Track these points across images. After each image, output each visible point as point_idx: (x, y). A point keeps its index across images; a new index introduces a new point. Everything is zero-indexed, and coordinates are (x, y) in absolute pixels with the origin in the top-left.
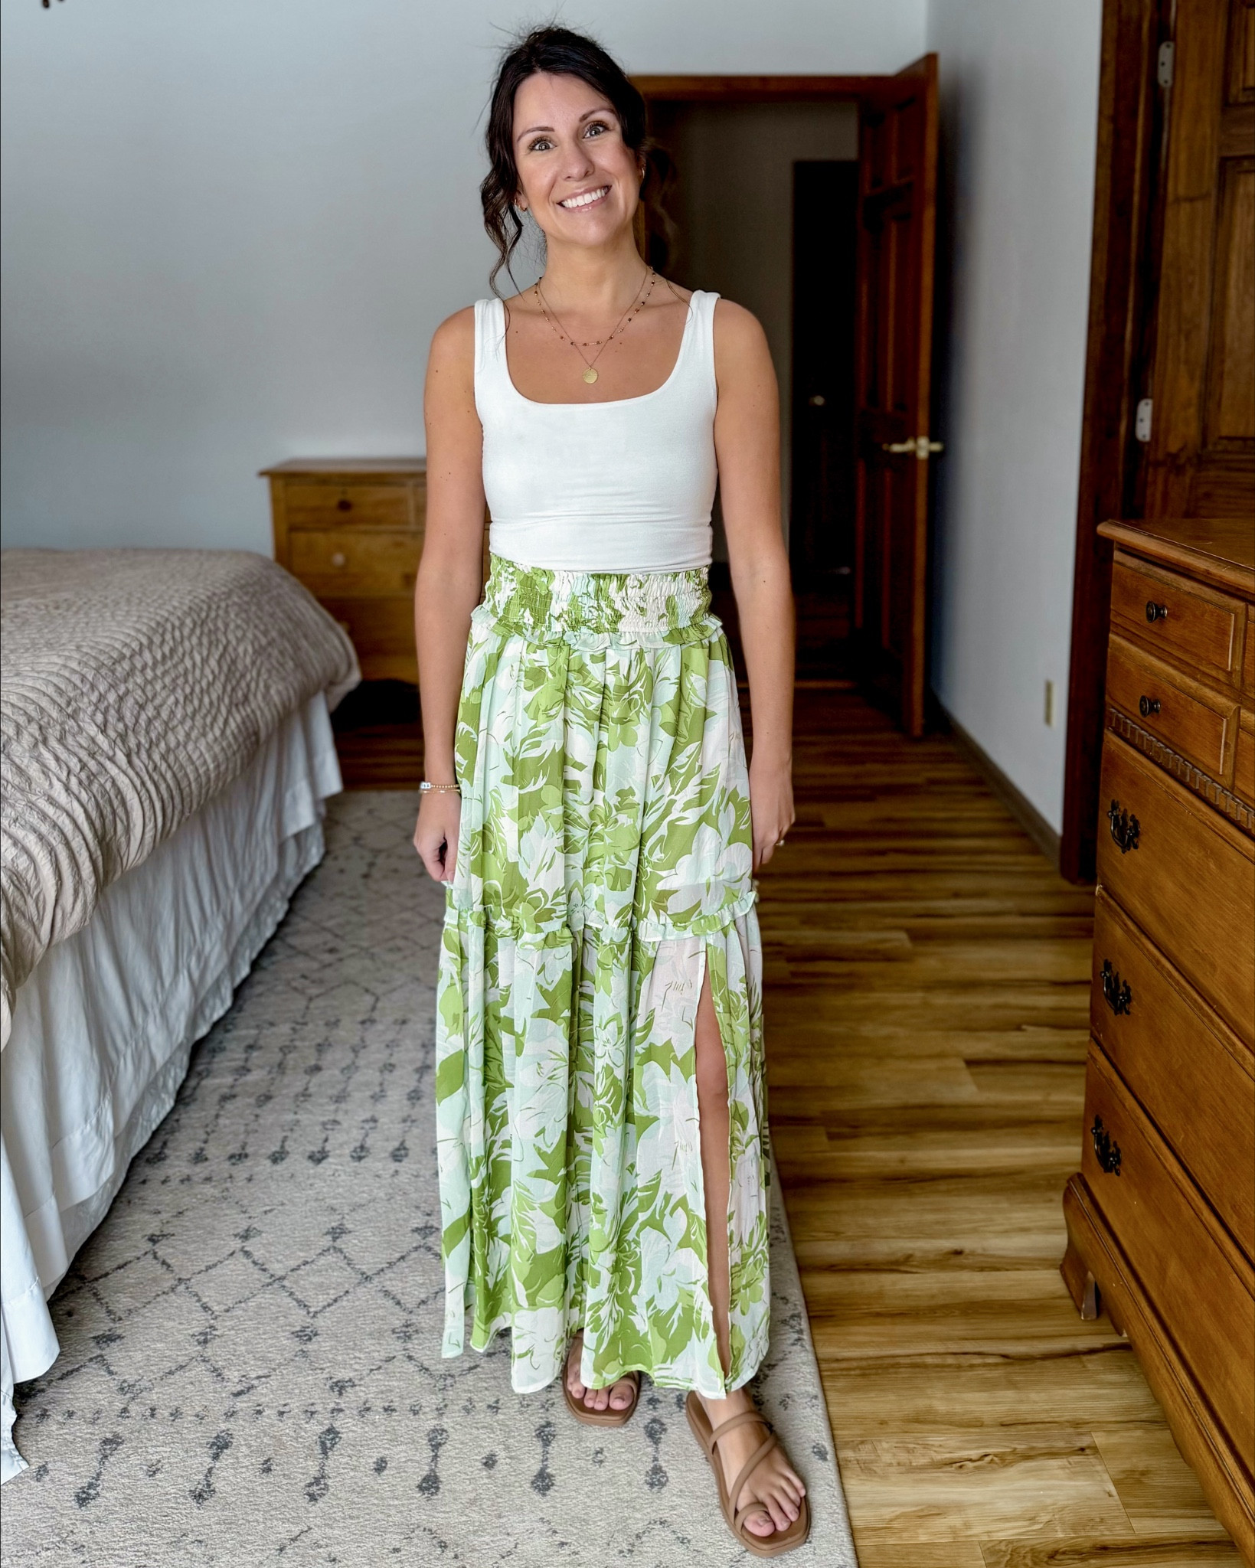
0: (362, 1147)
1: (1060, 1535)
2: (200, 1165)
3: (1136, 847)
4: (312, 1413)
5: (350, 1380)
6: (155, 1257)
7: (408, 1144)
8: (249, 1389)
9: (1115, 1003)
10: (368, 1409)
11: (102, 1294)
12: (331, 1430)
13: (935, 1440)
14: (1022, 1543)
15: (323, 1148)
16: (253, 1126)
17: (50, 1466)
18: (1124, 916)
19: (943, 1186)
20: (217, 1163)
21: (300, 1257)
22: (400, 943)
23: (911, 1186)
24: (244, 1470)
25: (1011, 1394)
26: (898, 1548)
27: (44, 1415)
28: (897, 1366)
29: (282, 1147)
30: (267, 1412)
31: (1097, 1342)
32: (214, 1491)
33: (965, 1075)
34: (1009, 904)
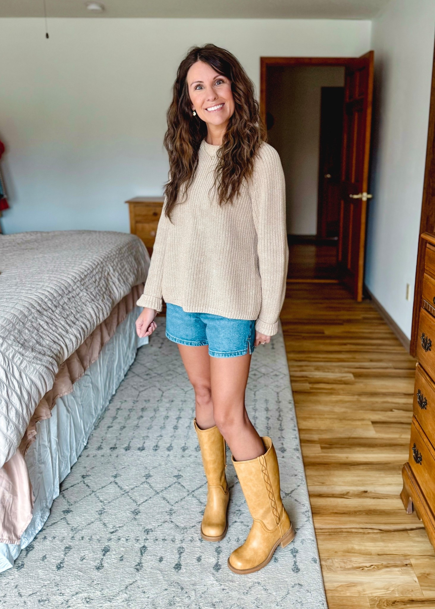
0: (157, 446)
1: (397, 595)
2: (100, 450)
3: (430, 350)
4: (138, 540)
5: (151, 529)
6: (84, 483)
7: (172, 445)
8: (116, 531)
9: (421, 406)
10: (157, 540)
11: (66, 496)
12: (144, 547)
13: (354, 559)
14: (384, 598)
15: (143, 446)
16: (119, 437)
17: (47, 556)
18: (426, 374)
19: (361, 467)
20: (106, 450)
21: (134, 485)
22: (171, 372)
23: (350, 467)
24: (114, 559)
25: (381, 544)
26: (339, 597)
27: (45, 538)
28: (342, 532)
29: (129, 445)
30: (122, 539)
31: (414, 526)
32: (103, 566)
33: (371, 427)
34: (390, 365)
